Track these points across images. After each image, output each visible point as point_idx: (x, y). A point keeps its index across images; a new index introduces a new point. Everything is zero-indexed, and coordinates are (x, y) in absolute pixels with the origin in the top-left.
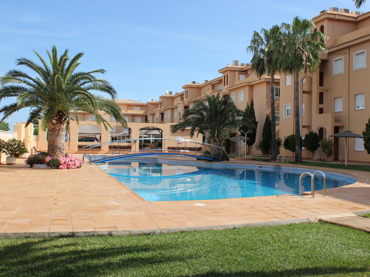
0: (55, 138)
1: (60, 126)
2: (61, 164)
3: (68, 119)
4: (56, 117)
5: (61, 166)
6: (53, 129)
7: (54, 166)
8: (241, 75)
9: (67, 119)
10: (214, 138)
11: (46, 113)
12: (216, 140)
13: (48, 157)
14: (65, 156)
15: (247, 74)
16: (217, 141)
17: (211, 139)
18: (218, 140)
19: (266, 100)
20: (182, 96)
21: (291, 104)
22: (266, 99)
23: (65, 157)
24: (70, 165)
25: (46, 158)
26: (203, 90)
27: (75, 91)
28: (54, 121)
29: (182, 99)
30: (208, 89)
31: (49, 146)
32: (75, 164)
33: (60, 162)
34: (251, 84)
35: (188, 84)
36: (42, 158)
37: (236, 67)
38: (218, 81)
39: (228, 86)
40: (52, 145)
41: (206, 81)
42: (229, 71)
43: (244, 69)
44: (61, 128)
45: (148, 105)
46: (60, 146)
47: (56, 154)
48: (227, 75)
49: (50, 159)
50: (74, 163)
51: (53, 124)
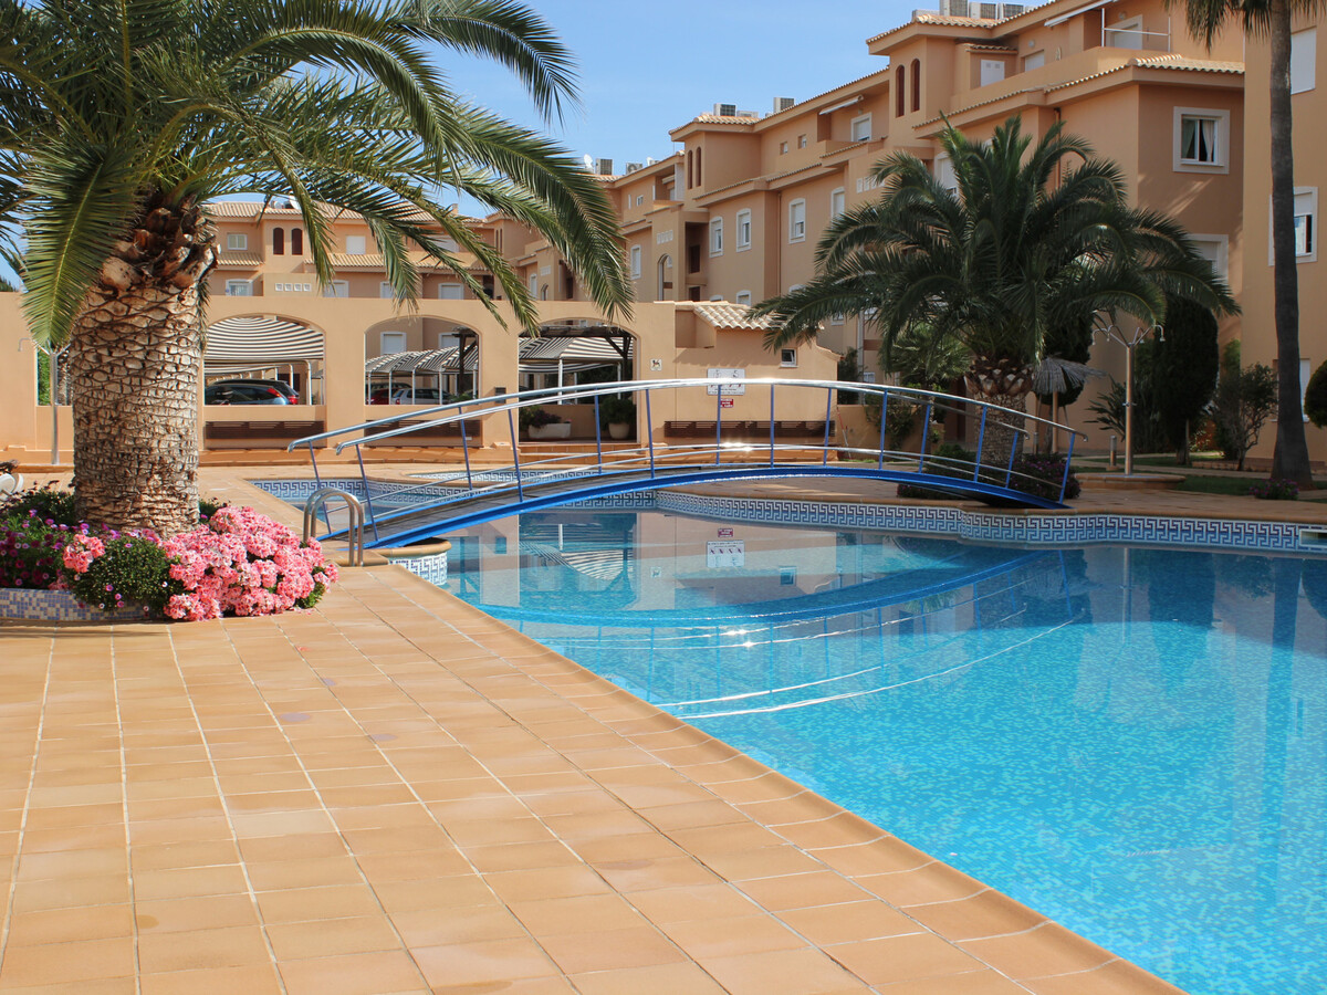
0: (127, 390)
1: (160, 306)
2: (180, 587)
3: (214, 251)
4: (130, 240)
5: (183, 597)
6: (112, 325)
7: (128, 599)
8: (984, 62)
9: (210, 256)
10: (997, 372)
11: (59, 194)
12: (1007, 385)
13: (83, 537)
14: (201, 520)
15: (1015, 55)
16: (1014, 388)
17: (982, 377)
18: (1020, 381)
19: (1140, 178)
20: (661, 178)
21: (1314, 190)
22: (1141, 171)
23: (205, 528)
24: (246, 590)
25: (71, 542)
26: (772, 145)
27: (274, 33)
28: (115, 271)
29: (664, 192)
30: (800, 137)
31: (82, 448)
32: (280, 577)
33: (177, 573)
34: (1055, 100)
35: (701, 119)
36: (36, 544)
37: (960, 20)
38: (855, 100)
39: (920, 117)
40: (108, 447)
41: (786, 103)
42: (924, 42)
43: (1000, 34)
44: (164, 322)
45: (497, 228)
46: (163, 445)
47: (137, 510)
48: (916, 64)
49: (101, 553)
50: (271, 569)
51: (111, 291)
